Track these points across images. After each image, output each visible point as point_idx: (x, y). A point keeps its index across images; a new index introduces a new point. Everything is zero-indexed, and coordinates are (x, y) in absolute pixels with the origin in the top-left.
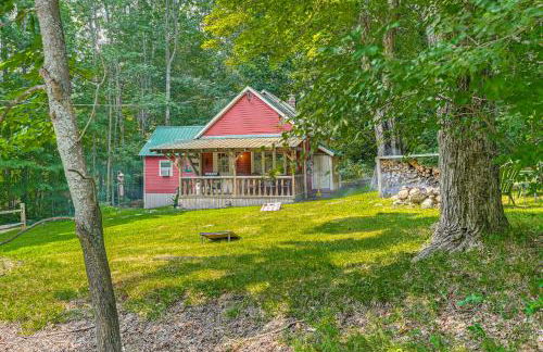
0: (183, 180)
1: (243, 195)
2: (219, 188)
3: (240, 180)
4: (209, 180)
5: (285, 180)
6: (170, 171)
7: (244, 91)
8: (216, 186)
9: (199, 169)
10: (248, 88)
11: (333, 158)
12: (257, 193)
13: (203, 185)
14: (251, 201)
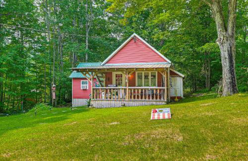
0: (93, 89)
1: (133, 99)
2: (117, 94)
3: (131, 89)
4: (110, 89)
5: (160, 90)
6: (87, 86)
7: (132, 36)
8: (115, 93)
9: (104, 84)
10: (135, 34)
11: (183, 78)
12: (142, 98)
13: (106, 93)
14: (138, 103)
